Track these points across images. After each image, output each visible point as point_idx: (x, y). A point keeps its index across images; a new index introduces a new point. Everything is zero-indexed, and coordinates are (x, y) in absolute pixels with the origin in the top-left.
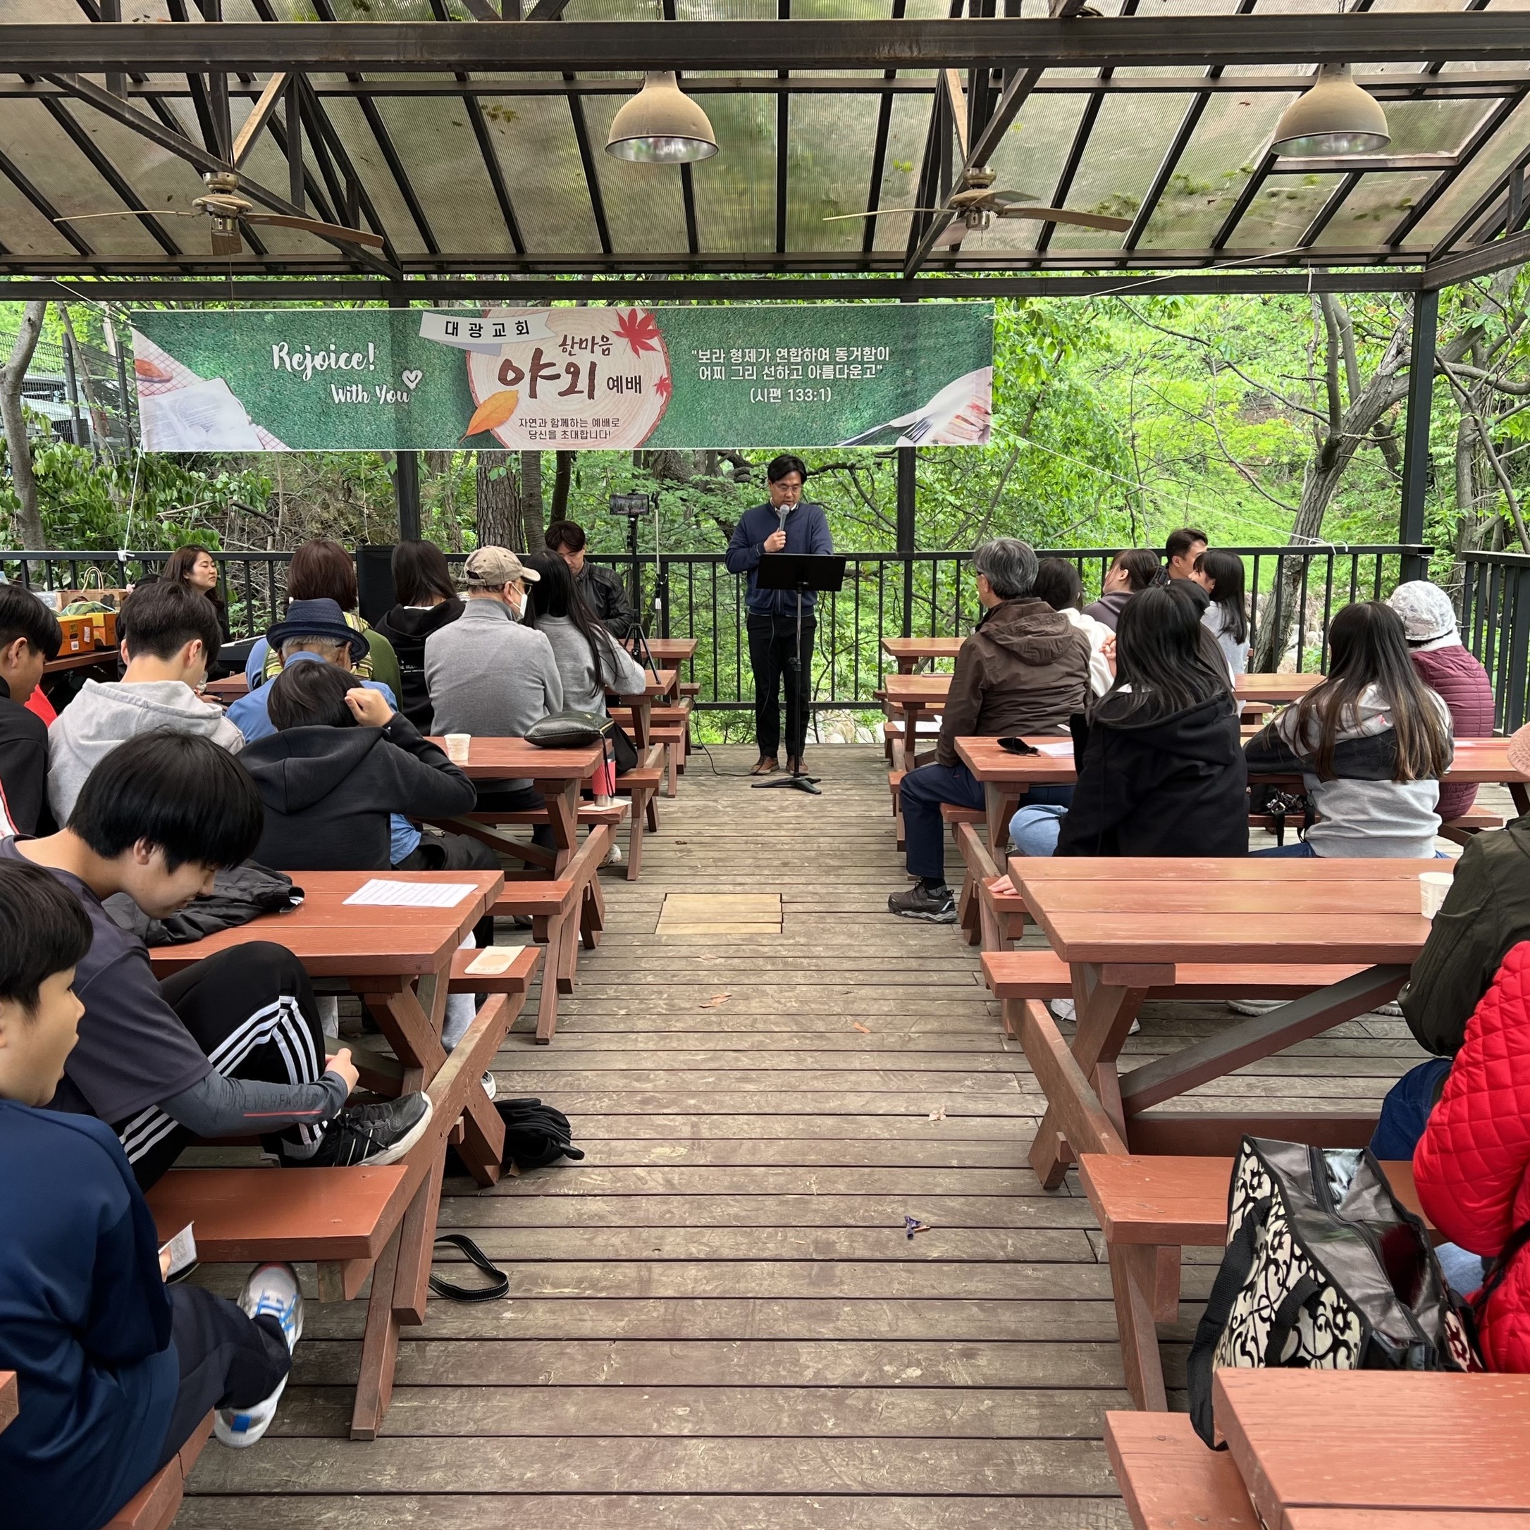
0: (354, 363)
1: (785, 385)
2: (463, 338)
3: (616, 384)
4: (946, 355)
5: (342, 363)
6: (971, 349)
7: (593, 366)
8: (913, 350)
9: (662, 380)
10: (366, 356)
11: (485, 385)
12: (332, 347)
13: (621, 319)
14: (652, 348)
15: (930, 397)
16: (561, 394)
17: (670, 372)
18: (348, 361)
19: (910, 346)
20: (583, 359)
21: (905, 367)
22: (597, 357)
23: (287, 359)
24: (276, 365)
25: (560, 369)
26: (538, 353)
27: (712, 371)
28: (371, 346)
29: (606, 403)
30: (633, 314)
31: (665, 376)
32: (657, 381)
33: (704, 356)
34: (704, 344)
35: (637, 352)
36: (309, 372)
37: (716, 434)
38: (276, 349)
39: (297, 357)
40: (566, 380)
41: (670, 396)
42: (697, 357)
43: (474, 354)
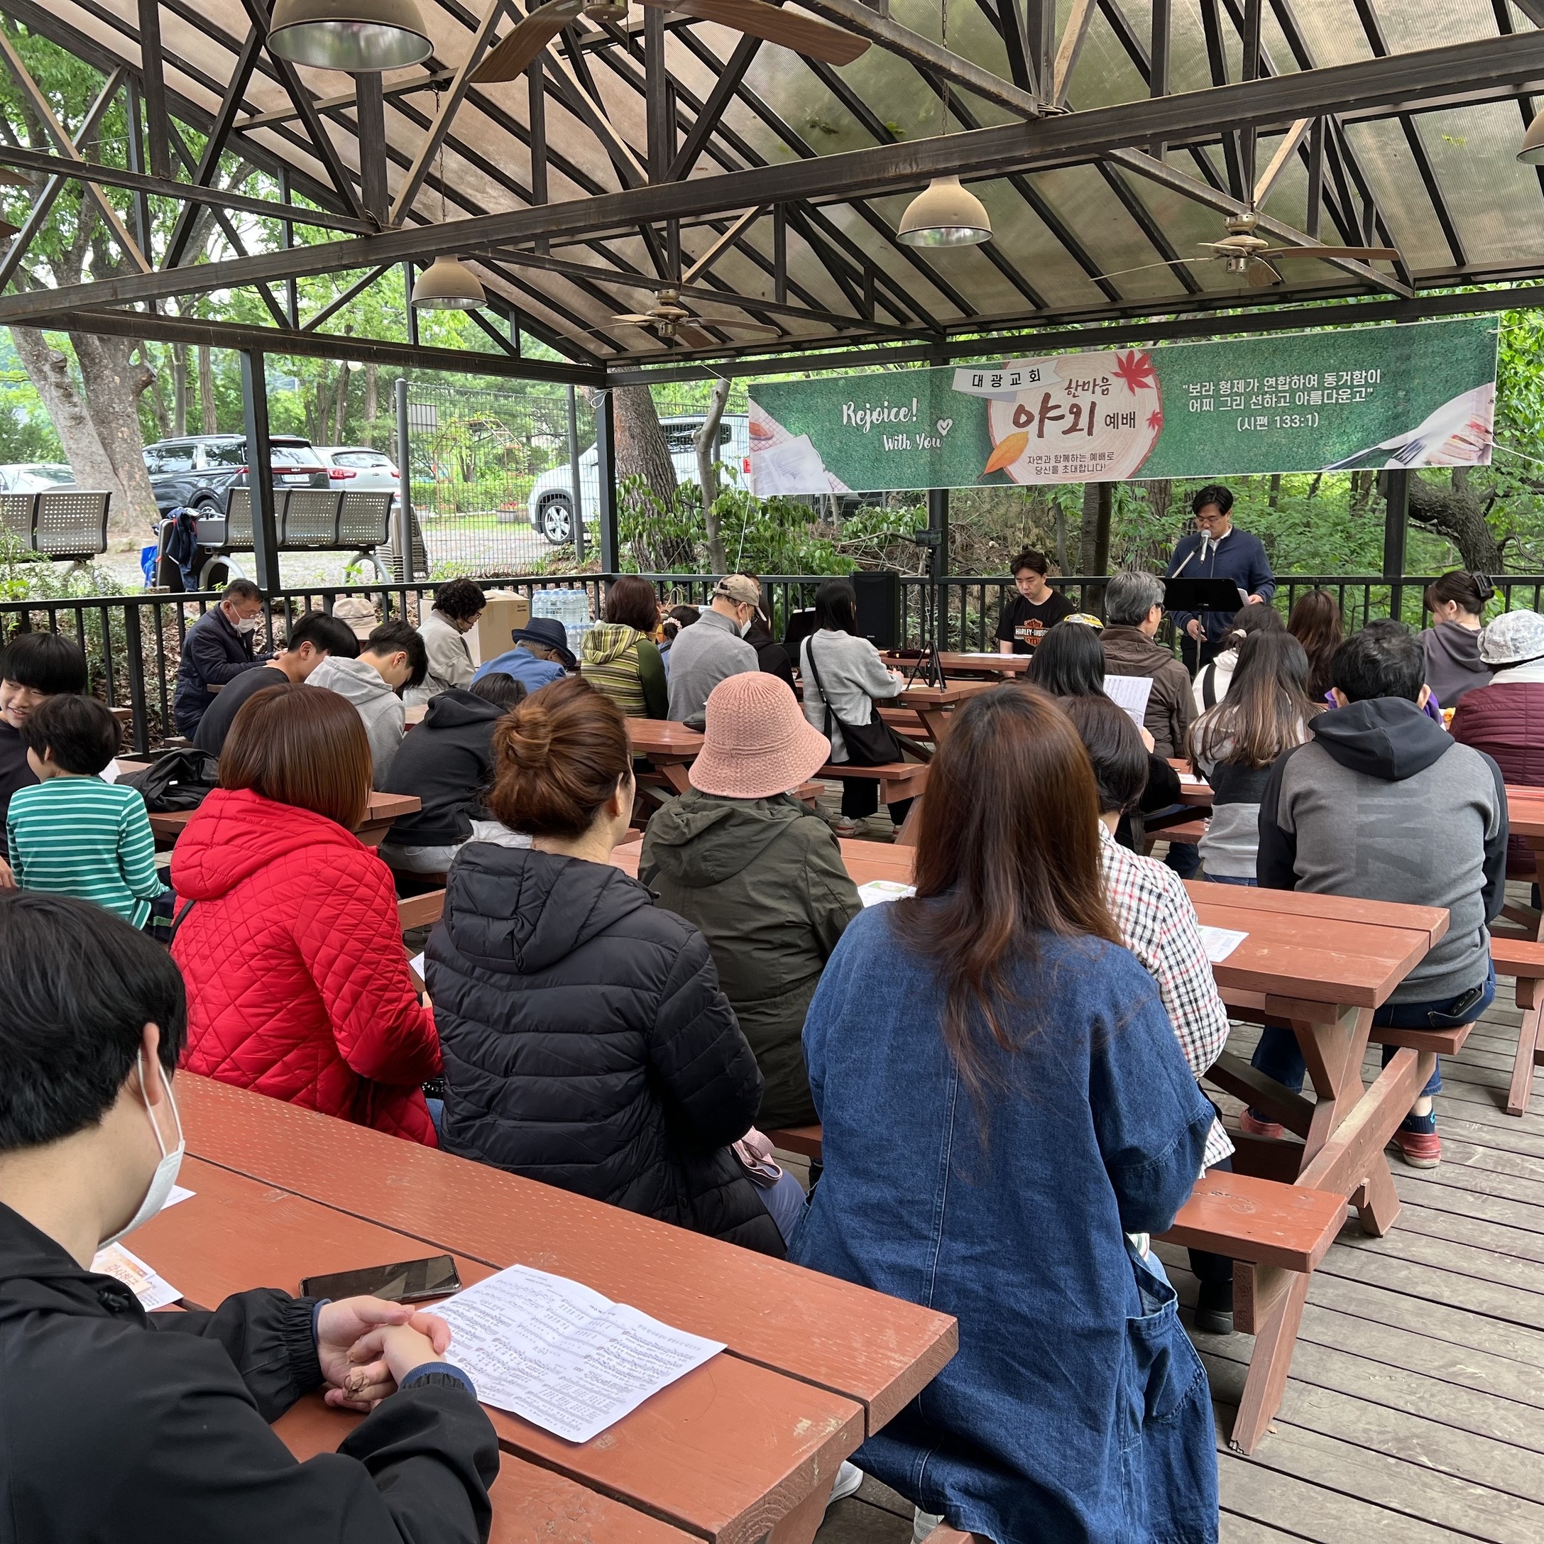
0: (901, 416)
1: (1271, 412)
2: (987, 389)
3: (1112, 420)
4: (1444, 374)
5: (892, 417)
6: (1471, 367)
7: (1093, 405)
8: (1406, 373)
9: (1154, 415)
10: (910, 410)
11: (1001, 428)
12: (886, 404)
13: (1120, 361)
14: (1146, 386)
15: (1423, 418)
16: (1064, 433)
17: (1162, 406)
18: (897, 414)
19: (1403, 367)
20: (1084, 400)
21: (1397, 389)
22: (1098, 397)
23: (852, 415)
24: (845, 421)
25: (1064, 410)
26: (1047, 397)
27: (1201, 403)
28: (915, 400)
29: (1103, 437)
30: (1131, 354)
31: (1158, 410)
32: (1150, 416)
33: (1194, 390)
34: (1196, 378)
35: (1132, 390)
36: (868, 425)
37: (1202, 462)
38: (845, 407)
39: (860, 413)
40: (1070, 419)
41: (1161, 430)
42: (1187, 391)
43: (994, 402)
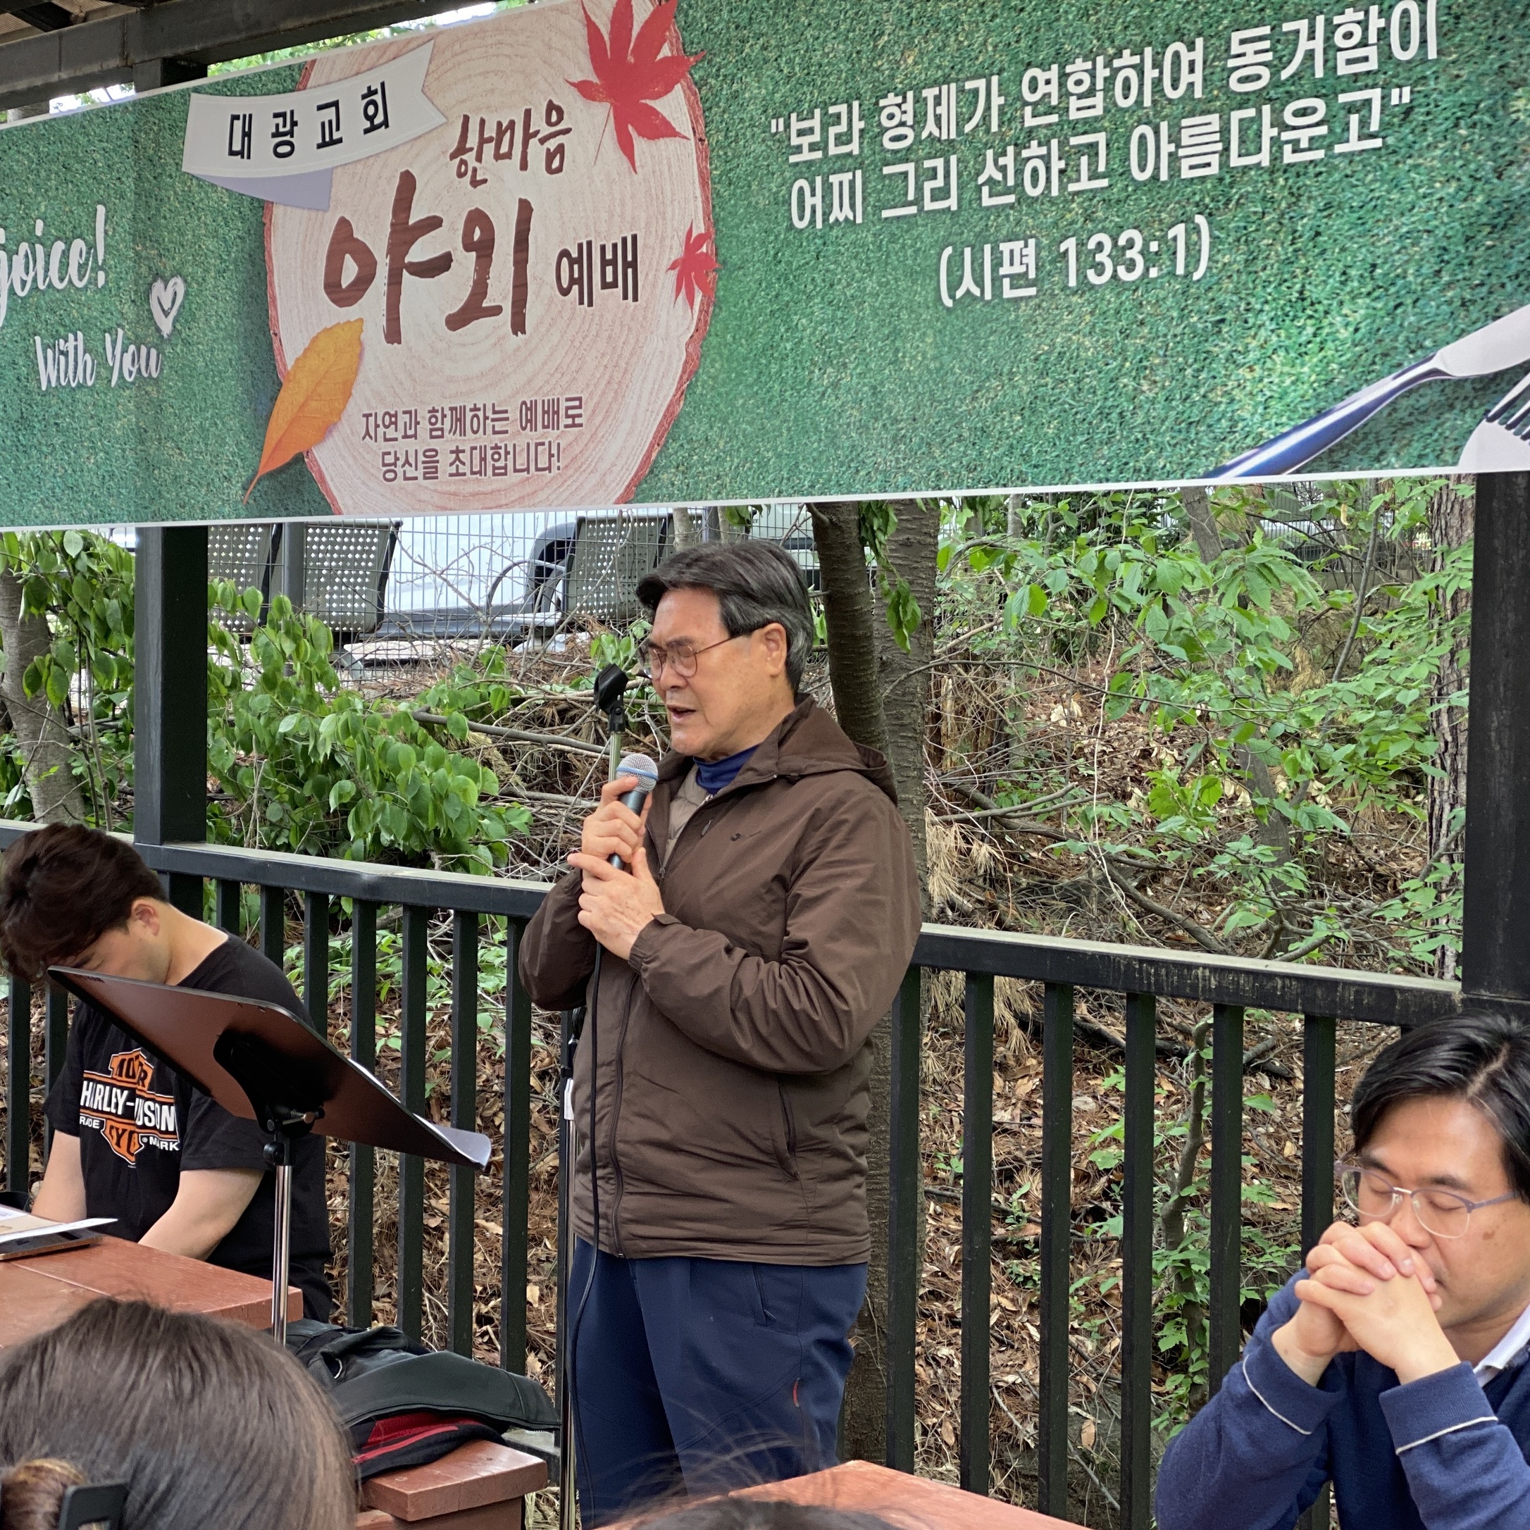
0: (73, 269)
1: (1052, 220)
2: (261, 165)
3: (578, 272)
5: (54, 272)
7: (524, 214)
9: (692, 244)
10: (91, 246)
11: (298, 311)
12: (39, 229)
16: (456, 321)
18: (64, 265)
20: (501, 196)
21: (1506, 82)
22: (536, 182)
25: (450, 236)
26: (406, 190)
27: (828, 187)
28: (102, 213)
31: (700, 228)
32: (677, 252)
33: (802, 139)
34: (805, 92)
35: (629, 149)
36: (5, 303)
41: (712, 304)
42: (781, 147)
43: (278, 211)
